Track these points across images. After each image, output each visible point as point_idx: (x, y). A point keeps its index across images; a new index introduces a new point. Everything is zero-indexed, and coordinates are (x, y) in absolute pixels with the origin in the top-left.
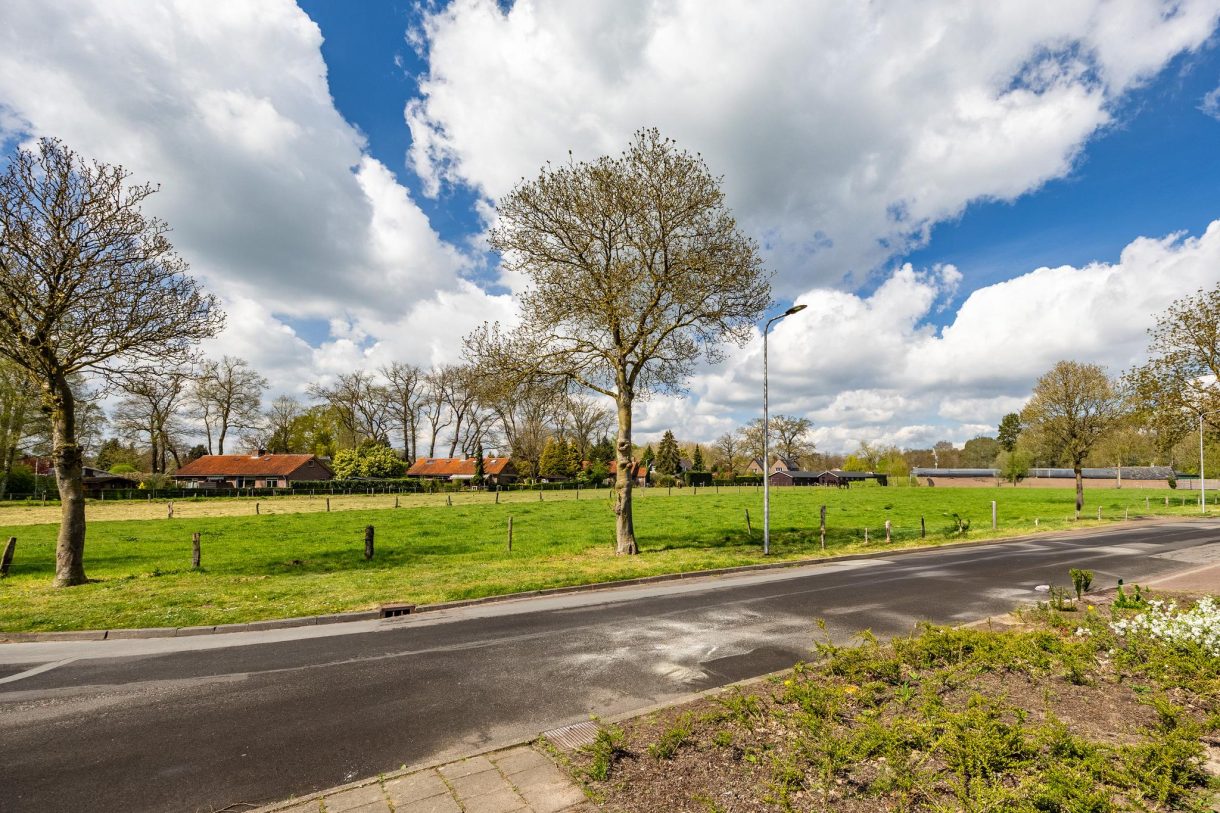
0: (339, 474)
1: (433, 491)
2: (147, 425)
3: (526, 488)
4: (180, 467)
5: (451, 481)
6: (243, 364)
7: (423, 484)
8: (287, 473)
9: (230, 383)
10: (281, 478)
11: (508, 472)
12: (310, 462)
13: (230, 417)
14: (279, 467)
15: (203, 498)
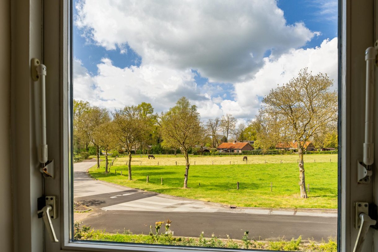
0: (255, 148)
1: (283, 154)
2: (212, 134)
3: (317, 153)
4: (218, 146)
5: (289, 150)
6: (231, 116)
7: (279, 151)
8: (241, 148)
9: (228, 121)
10: (240, 149)
11: (310, 147)
12: (247, 145)
13: (229, 131)
14: (239, 146)
15: (222, 156)
